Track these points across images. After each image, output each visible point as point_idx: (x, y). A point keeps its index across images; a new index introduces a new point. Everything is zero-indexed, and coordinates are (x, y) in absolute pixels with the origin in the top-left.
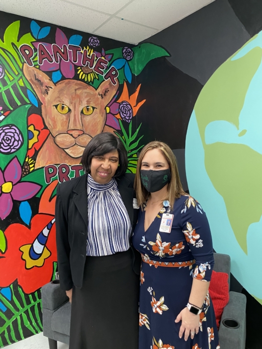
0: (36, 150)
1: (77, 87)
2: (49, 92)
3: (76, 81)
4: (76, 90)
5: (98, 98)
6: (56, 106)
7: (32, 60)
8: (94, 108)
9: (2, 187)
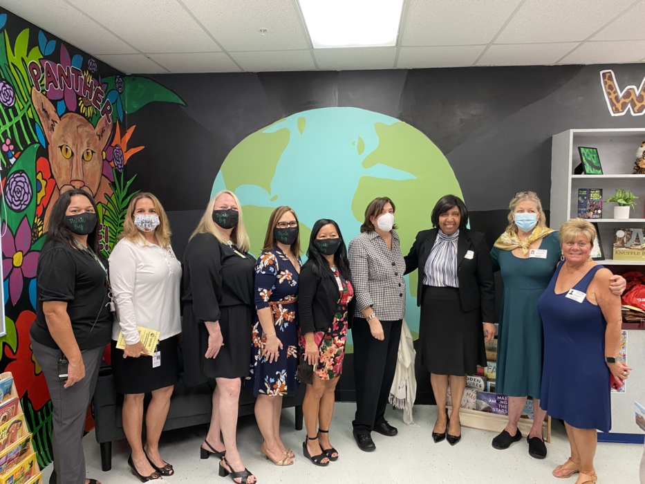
0: (43, 207)
1: (79, 123)
2: (55, 128)
3: (77, 115)
4: (77, 127)
5: (96, 139)
6: (61, 147)
7: (40, 82)
8: (93, 152)
9: (13, 258)
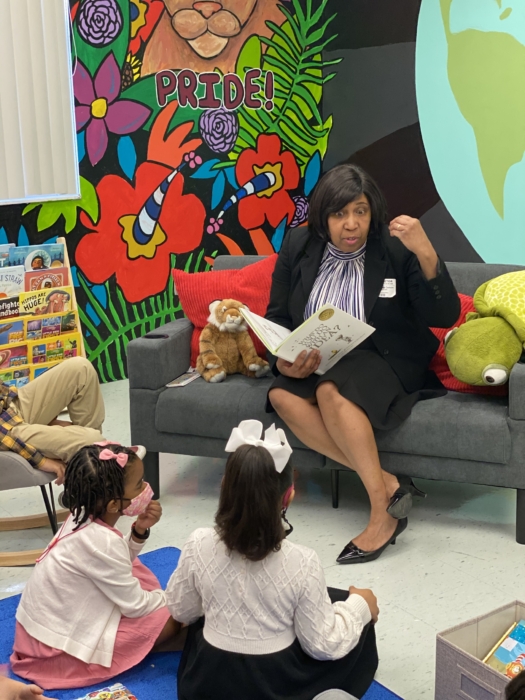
0: (142, 41)
9: (91, 107)
